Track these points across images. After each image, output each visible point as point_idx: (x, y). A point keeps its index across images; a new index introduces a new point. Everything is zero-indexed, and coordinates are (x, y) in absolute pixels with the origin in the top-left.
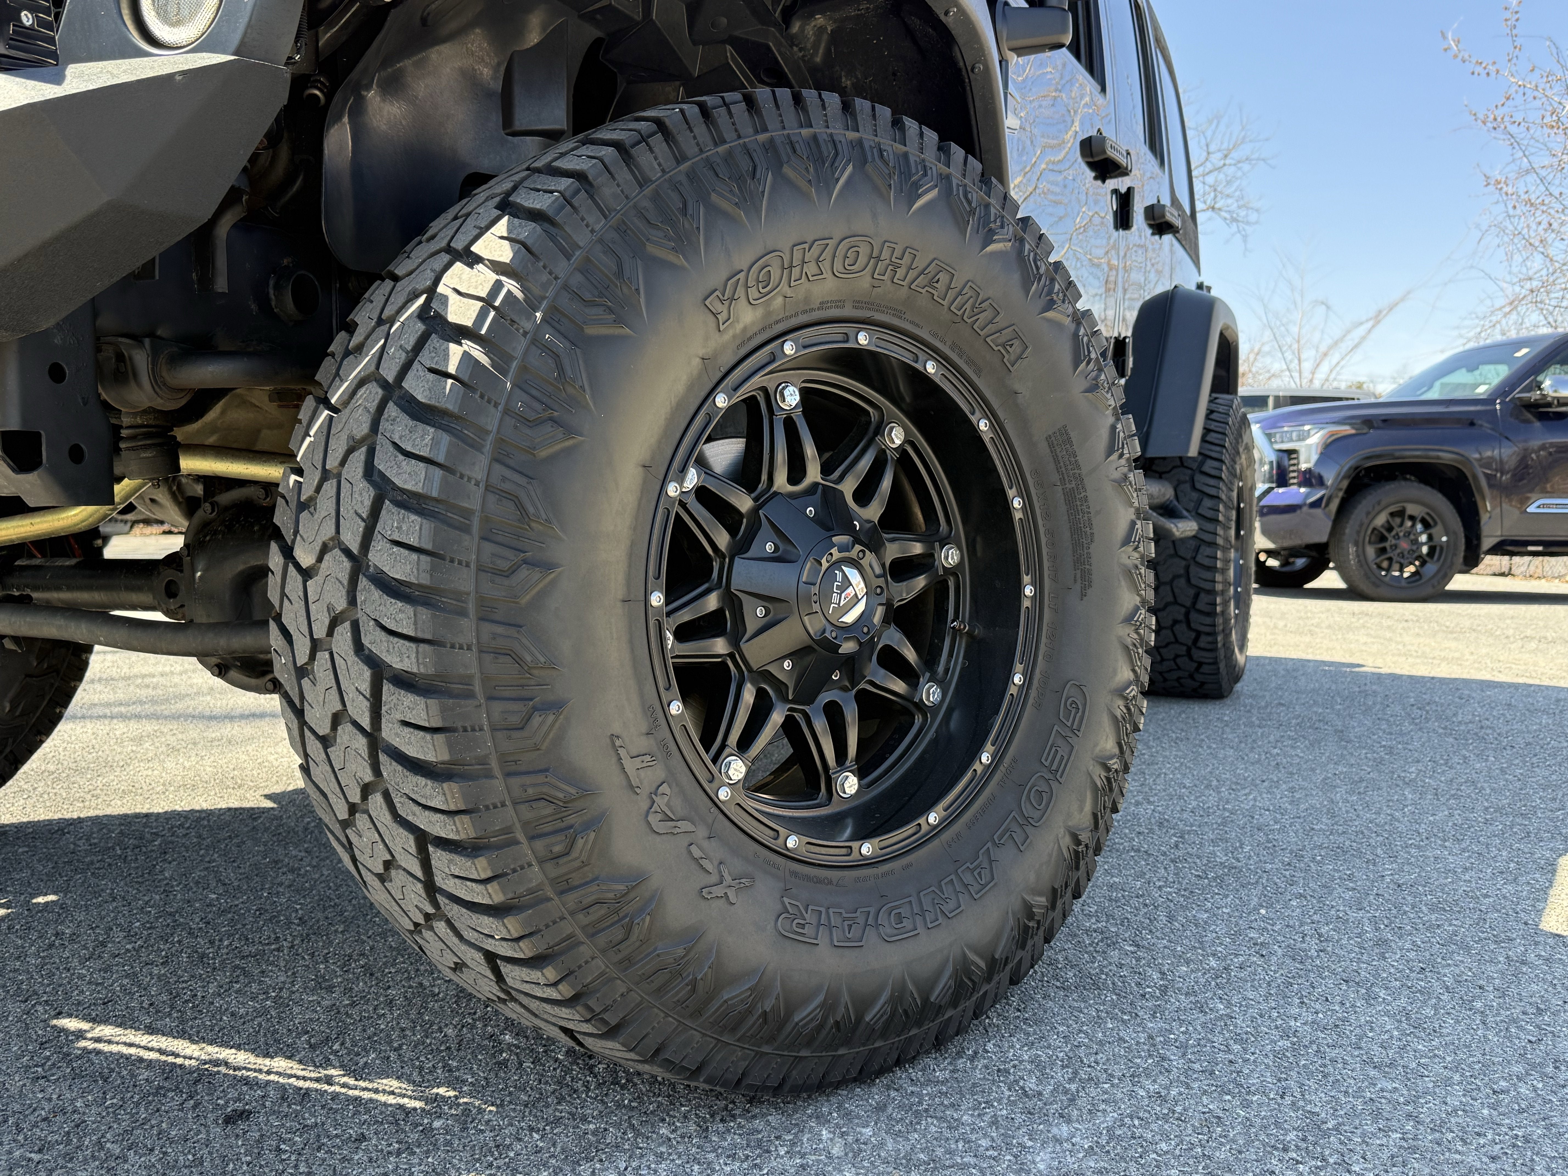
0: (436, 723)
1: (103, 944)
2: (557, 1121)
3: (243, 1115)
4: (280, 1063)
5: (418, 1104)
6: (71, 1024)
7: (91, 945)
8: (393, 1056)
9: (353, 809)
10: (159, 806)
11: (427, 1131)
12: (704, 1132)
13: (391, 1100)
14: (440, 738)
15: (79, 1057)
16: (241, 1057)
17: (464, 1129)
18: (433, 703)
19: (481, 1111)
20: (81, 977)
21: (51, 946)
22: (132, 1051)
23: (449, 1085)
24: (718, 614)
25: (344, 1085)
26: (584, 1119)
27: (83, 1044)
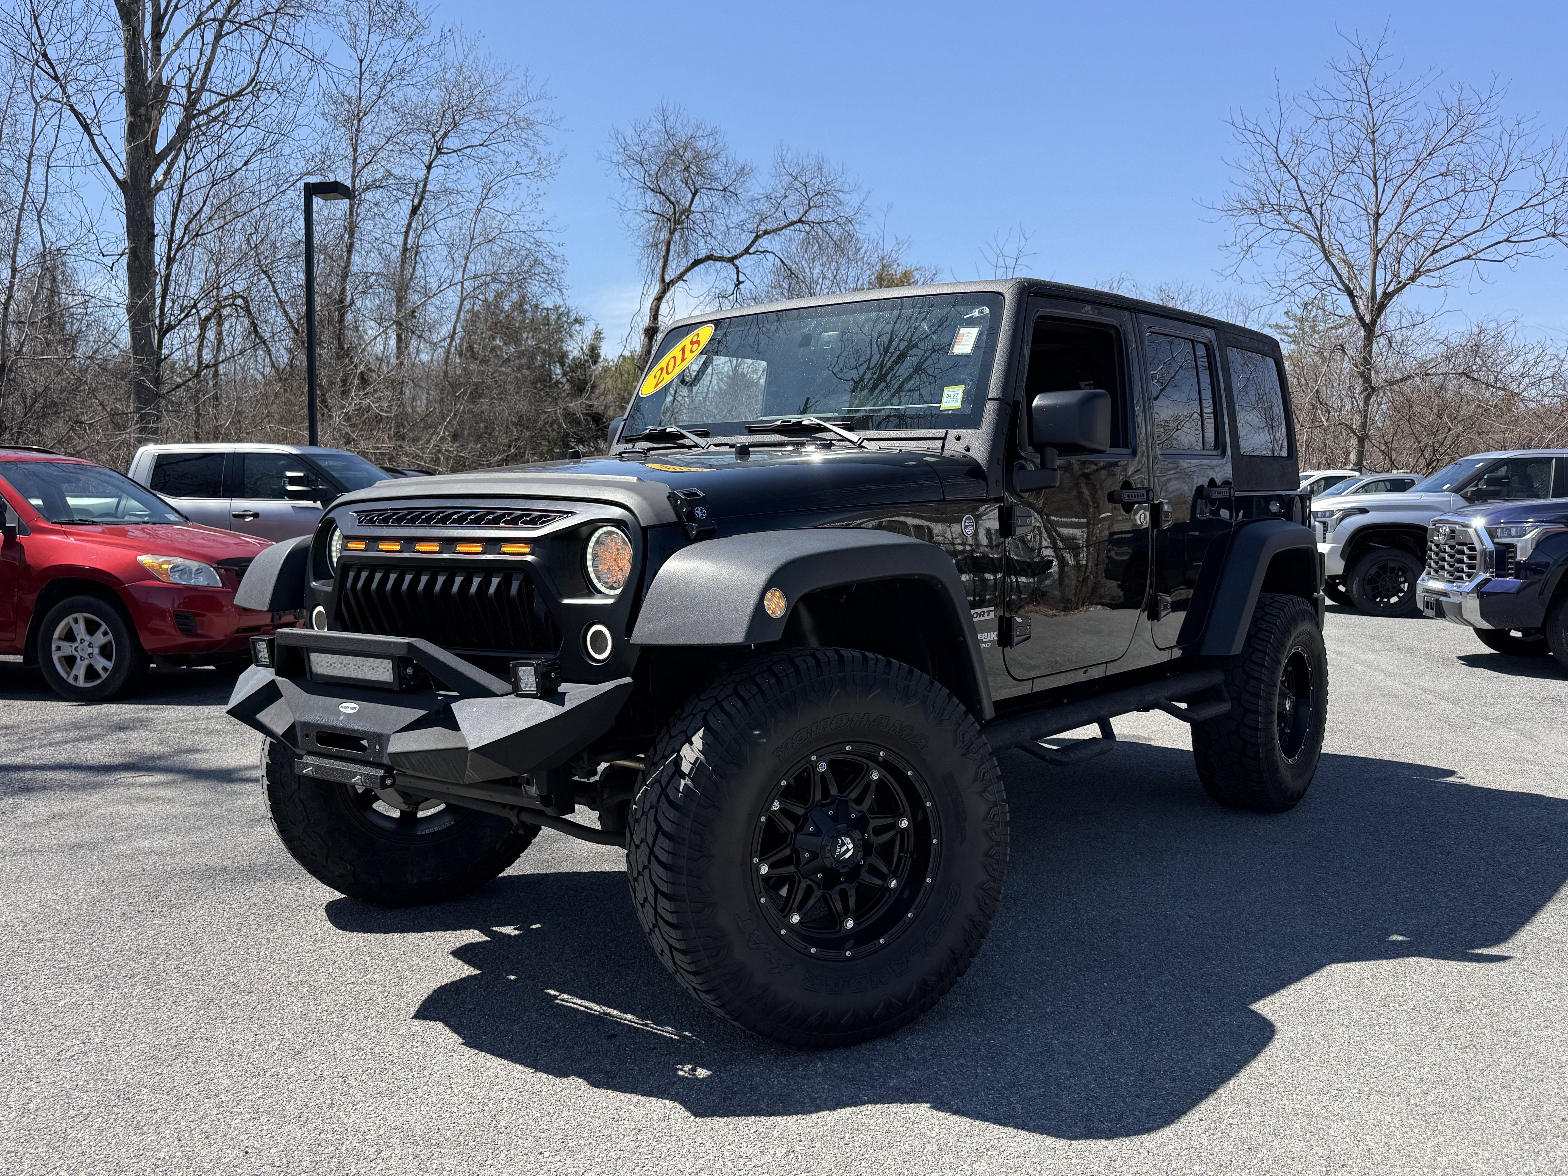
0: (673, 910)
1: (562, 954)
2: (725, 1050)
3: (614, 1036)
4: (629, 1017)
5: (676, 1038)
6: (552, 992)
7: (557, 954)
8: (672, 1017)
9: (651, 930)
10: (586, 869)
11: (678, 1048)
12: (776, 1058)
13: (668, 1035)
14: (674, 915)
15: (556, 1007)
16: (615, 1012)
17: (691, 1049)
18: (672, 903)
19: (699, 1043)
20: (554, 970)
21: (541, 953)
22: (575, 1006)
23: (690, 1032)
24: (791, 856)
25: (652, 1028)
26: (735, 1050)
27: (557, 1001)
